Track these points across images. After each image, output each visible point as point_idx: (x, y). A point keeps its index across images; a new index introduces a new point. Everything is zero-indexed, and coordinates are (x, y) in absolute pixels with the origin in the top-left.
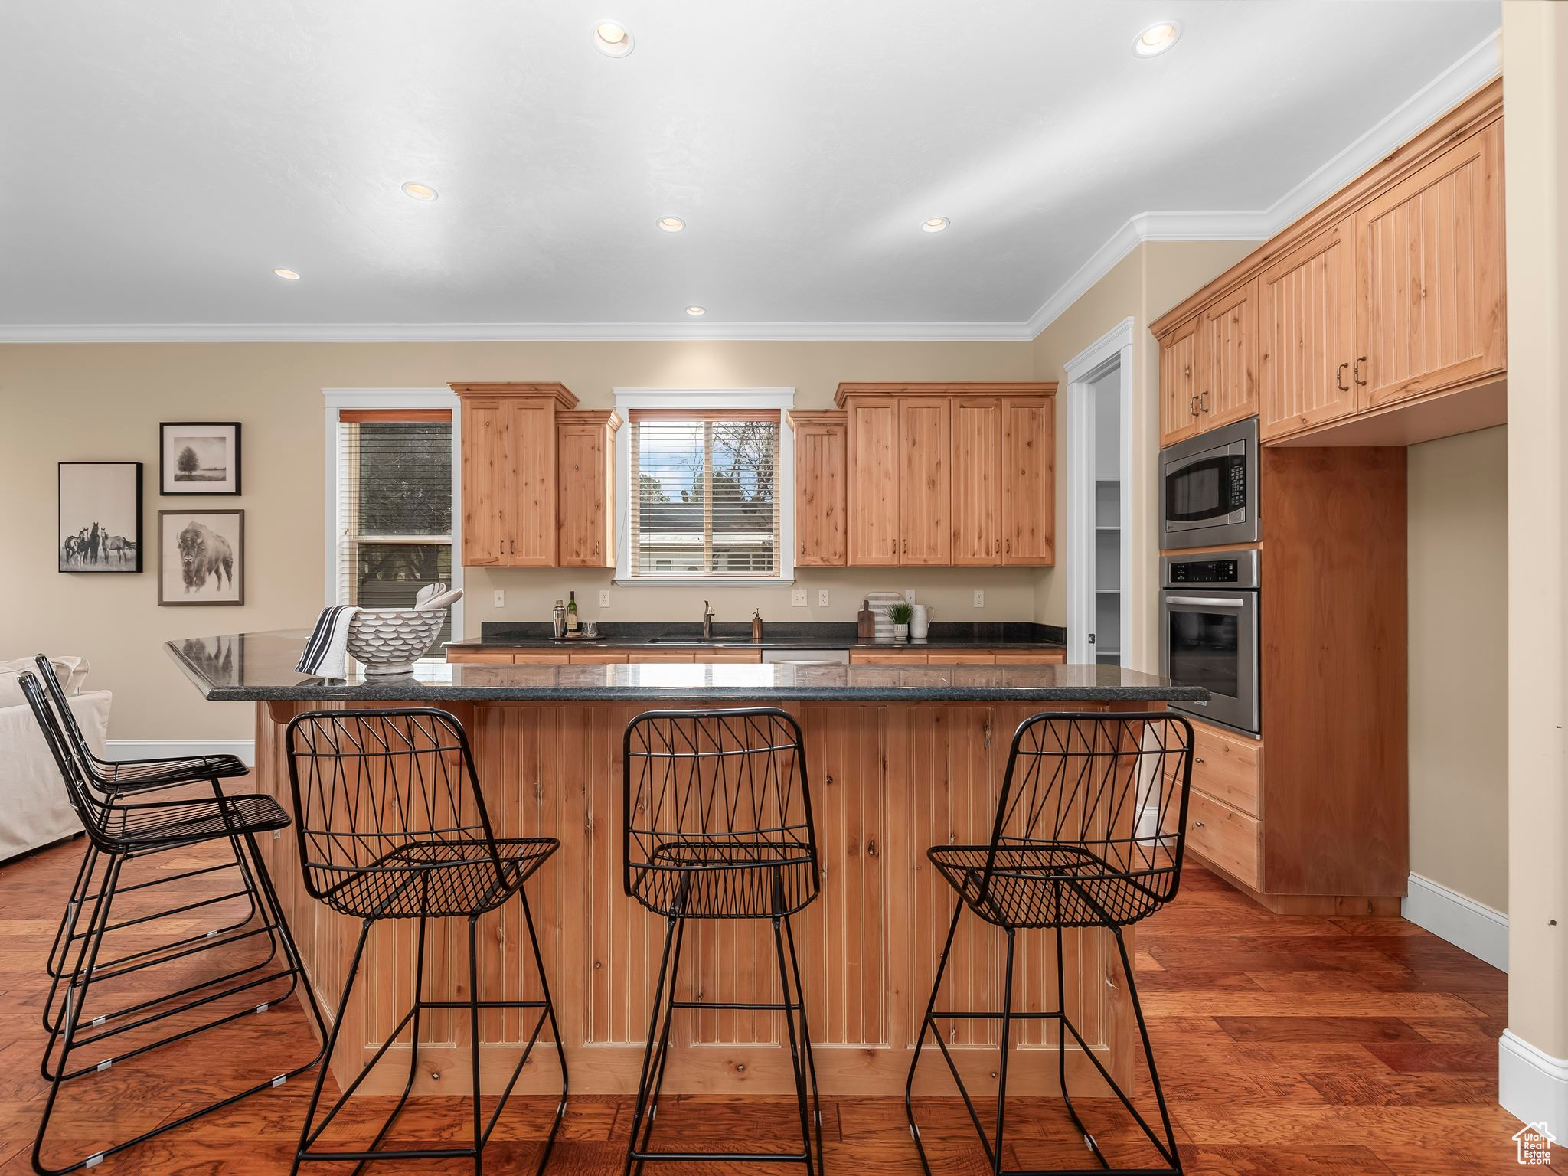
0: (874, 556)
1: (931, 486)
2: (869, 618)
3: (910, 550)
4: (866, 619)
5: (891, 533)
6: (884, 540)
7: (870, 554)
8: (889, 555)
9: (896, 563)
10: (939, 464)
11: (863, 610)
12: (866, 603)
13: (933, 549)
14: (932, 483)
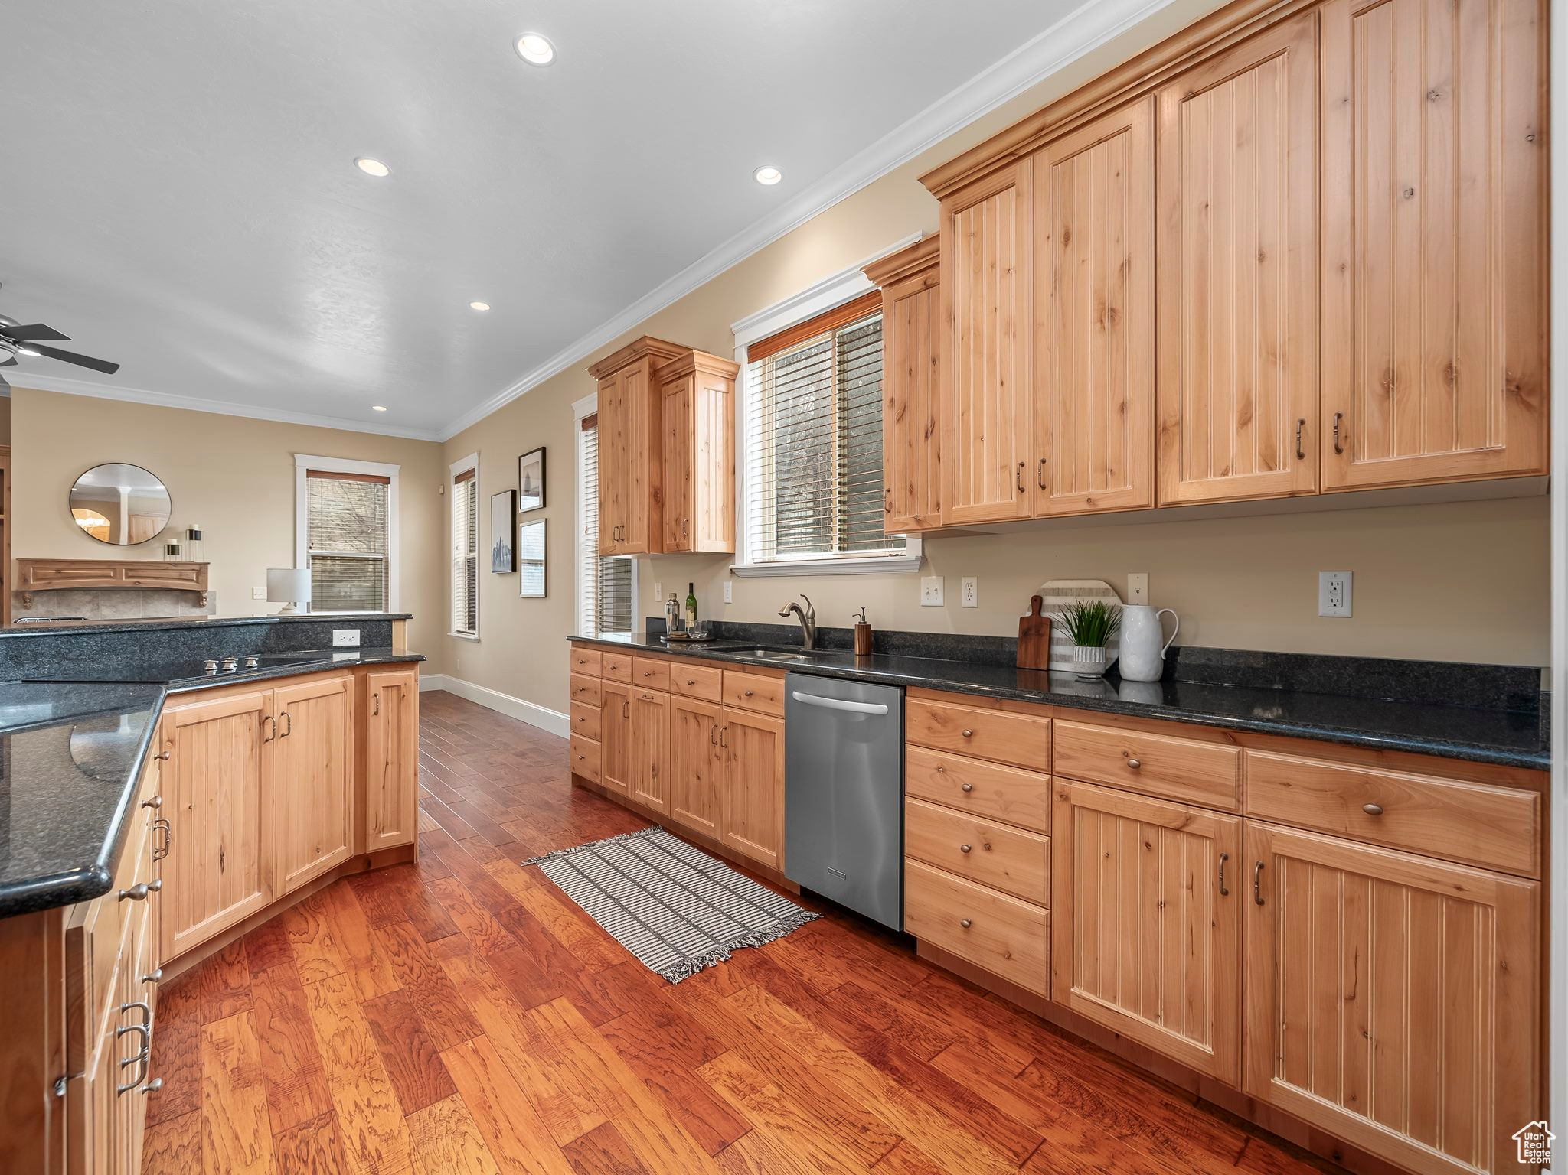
0: (985, 502)
1: (1107, 324)
2: (1039, 634)
3: (1058, 479)
4: (1033, 632)
5: (1018, 449)
6: (1004, 467)
7: (977, 499)
8: (1013, 497)
9: (1026, 512)
10: (1125, 266)
11: (1029, 614)
12: (1037, 602)
13: (1109, 472)
14: (1109, 315)
